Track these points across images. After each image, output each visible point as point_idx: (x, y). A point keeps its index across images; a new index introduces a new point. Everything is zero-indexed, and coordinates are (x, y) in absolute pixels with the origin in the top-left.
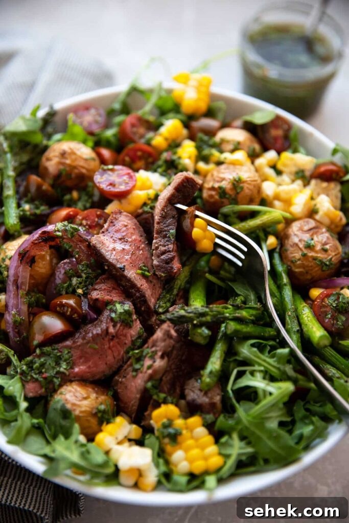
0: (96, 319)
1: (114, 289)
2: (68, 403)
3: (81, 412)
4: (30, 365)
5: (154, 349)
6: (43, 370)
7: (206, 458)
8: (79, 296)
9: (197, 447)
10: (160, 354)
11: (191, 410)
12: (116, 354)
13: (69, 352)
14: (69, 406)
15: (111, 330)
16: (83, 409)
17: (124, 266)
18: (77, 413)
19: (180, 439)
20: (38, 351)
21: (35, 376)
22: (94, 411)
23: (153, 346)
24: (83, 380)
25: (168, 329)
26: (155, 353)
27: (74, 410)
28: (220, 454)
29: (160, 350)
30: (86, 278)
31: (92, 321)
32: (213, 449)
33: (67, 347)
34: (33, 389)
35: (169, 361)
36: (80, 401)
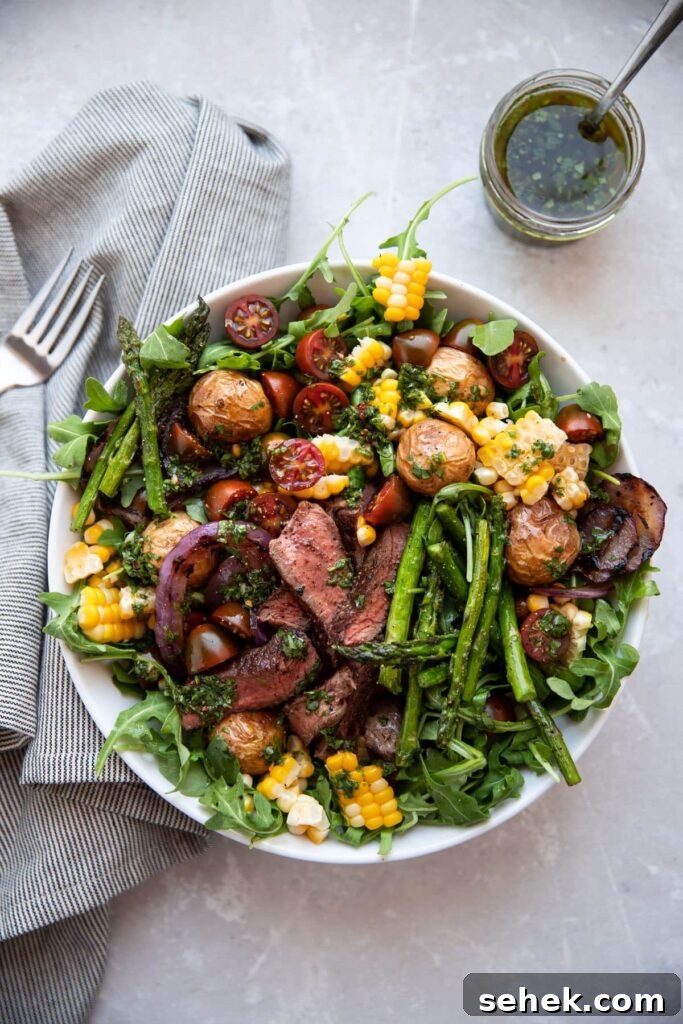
0: (265, 643)
1: (290, 605)
2: (231, 745)
3: (246, 756)
4: (188, 695)
5: (331, 694)
6: (203, 702)
7: (382, 815)
8: (247, 609)
9: (374, 801)
10: (337, 700)
11: (371, 757)
12: (287, 687)
13: (233, 683)
14: (233, 749)
15: (282, 666)
16: (249, 753)
17: (304, 587)
18: (242, 757)
19: (356, 793)
20: (197, 680)
21: (194, 708)
22: (262, 754)
23: (331, 690)
24: (248, 712)
25: (348, 679)
26: (333, 698)
27: (240, 754)
28: (398, 809)
29: (338, 696)
30: (257, 589)
31: (261, 644)
32: (392, 804)
33: (231, 678)
34: (191, 721)
35: (348, 706)
36: (246, 743)
